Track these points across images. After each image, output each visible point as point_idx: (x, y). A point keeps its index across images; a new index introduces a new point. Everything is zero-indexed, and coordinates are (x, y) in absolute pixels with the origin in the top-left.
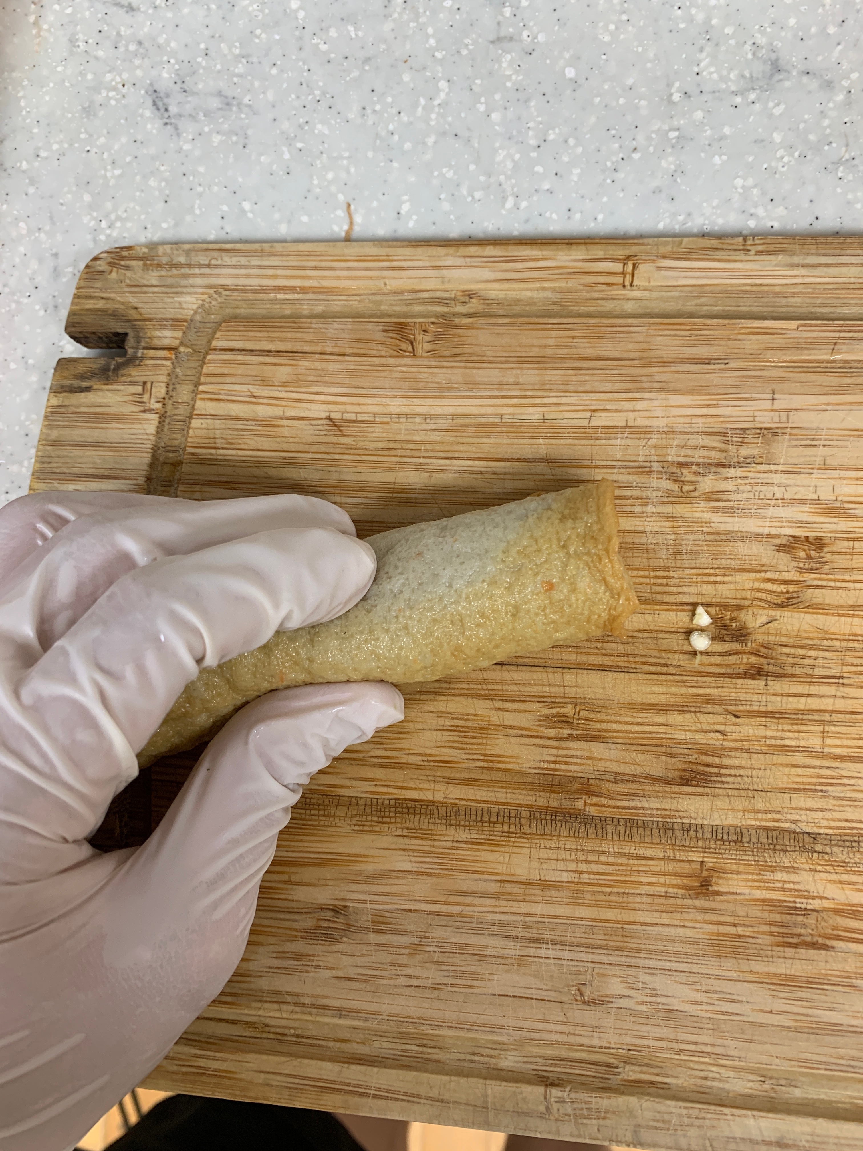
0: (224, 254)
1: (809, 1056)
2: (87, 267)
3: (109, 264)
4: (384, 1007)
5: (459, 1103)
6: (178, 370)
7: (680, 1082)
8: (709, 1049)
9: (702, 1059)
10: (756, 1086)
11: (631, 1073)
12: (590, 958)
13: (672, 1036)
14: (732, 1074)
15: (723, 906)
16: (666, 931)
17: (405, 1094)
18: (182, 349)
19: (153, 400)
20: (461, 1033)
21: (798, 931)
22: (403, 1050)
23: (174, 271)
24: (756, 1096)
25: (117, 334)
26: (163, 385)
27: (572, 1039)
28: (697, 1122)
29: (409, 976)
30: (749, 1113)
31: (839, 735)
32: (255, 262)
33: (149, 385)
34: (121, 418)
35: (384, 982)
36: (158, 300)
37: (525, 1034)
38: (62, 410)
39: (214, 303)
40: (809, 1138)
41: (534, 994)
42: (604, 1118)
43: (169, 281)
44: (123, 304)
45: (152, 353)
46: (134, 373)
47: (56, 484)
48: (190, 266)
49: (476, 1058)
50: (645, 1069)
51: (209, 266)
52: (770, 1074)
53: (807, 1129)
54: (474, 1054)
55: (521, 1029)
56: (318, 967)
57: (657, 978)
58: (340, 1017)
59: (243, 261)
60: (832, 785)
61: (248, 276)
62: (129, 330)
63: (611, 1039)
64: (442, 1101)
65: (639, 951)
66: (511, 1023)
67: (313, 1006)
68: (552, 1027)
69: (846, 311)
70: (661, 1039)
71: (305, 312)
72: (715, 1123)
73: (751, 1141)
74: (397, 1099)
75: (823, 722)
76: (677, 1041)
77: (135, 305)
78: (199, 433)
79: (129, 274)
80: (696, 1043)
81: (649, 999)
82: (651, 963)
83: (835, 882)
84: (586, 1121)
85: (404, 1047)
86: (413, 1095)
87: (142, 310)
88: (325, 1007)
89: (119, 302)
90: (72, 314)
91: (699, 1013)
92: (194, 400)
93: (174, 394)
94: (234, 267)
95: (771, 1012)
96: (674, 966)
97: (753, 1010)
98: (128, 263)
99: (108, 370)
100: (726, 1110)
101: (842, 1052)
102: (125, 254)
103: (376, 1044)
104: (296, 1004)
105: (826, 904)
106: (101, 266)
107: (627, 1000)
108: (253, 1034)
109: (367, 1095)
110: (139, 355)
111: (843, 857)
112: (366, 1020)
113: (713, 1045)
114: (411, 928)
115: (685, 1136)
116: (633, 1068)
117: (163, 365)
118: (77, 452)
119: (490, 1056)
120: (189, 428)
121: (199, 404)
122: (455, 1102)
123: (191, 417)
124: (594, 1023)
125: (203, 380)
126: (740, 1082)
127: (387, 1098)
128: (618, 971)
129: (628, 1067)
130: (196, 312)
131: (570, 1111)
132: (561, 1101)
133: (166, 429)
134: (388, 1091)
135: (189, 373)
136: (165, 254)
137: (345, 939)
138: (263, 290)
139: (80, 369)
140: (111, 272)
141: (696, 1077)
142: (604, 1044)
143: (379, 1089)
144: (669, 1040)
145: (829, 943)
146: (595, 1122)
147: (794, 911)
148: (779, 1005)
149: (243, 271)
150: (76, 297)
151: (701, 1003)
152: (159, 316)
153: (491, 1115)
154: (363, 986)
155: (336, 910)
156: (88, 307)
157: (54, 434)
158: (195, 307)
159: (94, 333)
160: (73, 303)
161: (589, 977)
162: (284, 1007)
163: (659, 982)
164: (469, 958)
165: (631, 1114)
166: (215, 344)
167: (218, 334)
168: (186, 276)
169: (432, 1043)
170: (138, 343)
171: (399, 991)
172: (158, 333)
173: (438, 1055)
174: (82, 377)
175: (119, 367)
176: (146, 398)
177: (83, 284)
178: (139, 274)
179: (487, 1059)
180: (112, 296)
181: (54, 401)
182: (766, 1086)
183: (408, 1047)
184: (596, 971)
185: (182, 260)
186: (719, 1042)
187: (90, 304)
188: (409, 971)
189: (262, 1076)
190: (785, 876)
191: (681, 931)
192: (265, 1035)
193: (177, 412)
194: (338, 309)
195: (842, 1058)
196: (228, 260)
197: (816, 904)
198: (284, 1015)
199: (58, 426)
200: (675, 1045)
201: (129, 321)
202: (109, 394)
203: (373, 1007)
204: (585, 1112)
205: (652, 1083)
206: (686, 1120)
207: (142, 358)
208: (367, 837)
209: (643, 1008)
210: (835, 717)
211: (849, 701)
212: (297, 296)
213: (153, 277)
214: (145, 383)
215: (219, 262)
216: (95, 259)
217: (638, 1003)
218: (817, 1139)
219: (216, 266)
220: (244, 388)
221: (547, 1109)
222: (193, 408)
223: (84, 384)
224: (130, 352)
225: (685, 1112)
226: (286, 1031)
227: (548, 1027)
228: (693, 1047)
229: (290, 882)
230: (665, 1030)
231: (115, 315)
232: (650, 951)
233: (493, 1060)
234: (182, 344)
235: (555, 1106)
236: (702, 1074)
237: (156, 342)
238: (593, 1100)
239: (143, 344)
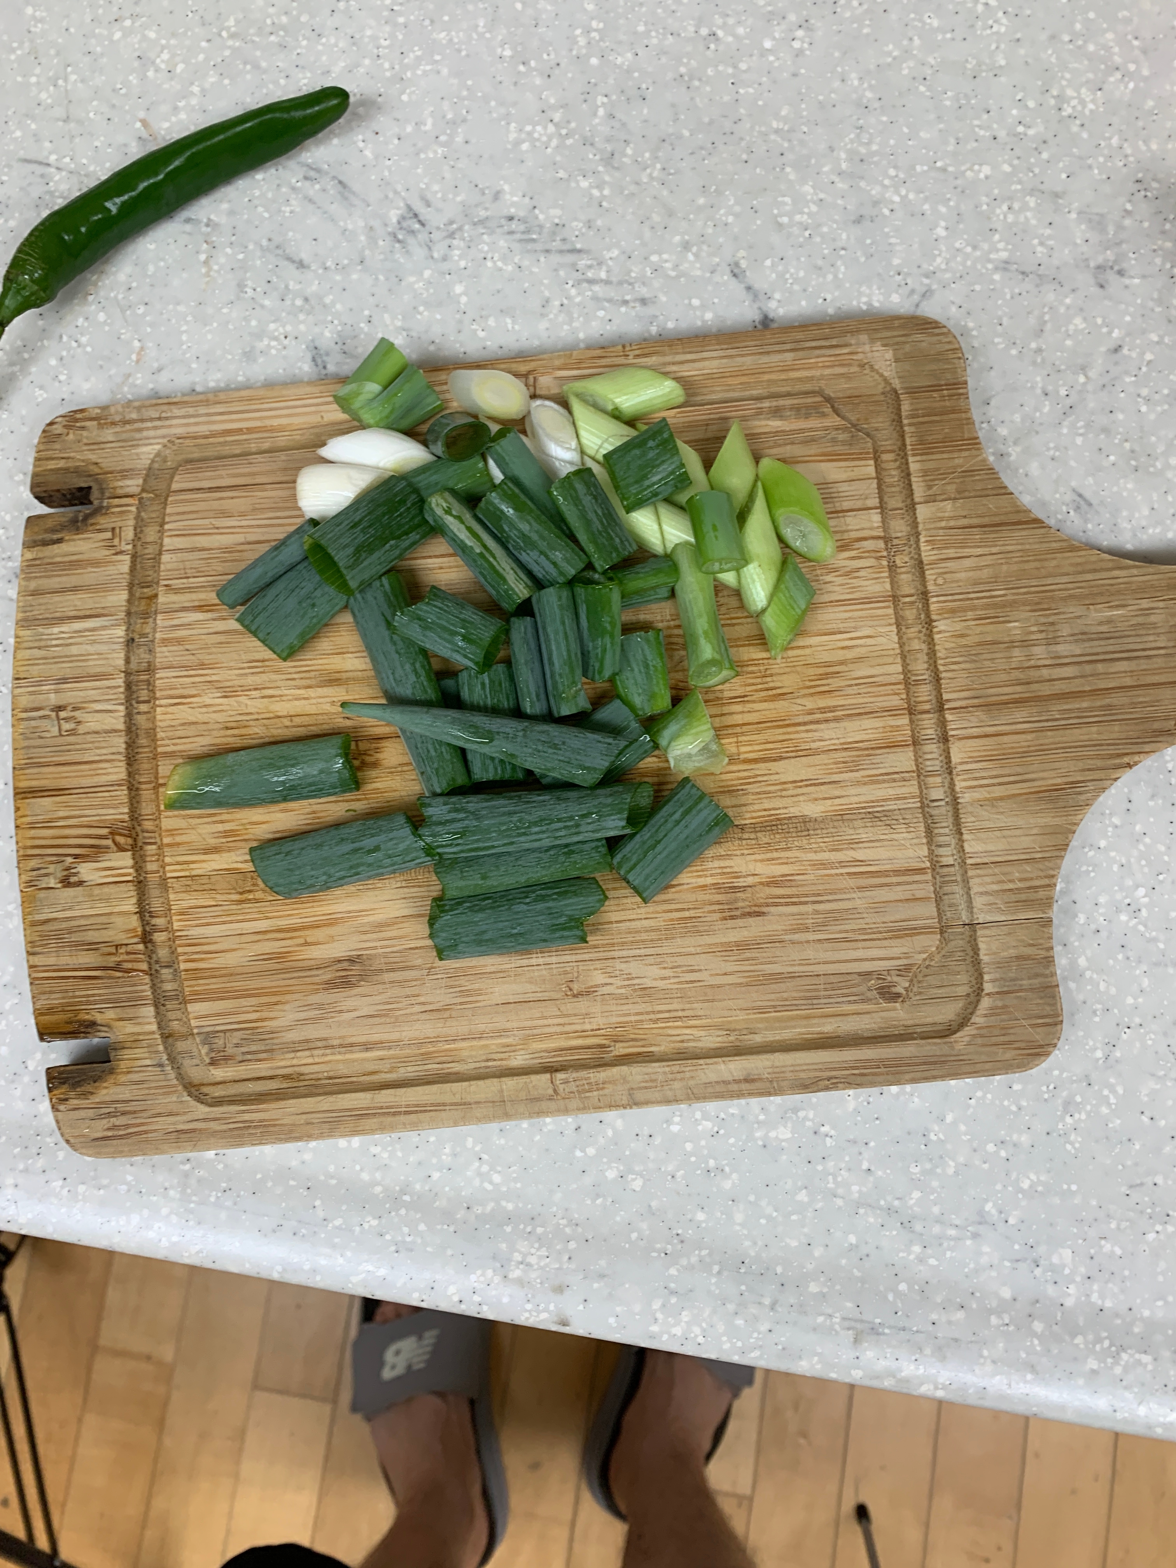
0: (172, 407)
1: (760, 1003)
2: (44, 431)
3: (65, 426)
4: (404, 1034)
5: (479, 1103)
6: (143, 514)
7: (662, 1048)
8: (680, 1014)
9: (676, 1024)
10: (725, 1039)
11: (620, 1049)
12: (574, 958)
13: (650, 1009)
14: (703, 1033)
15: (676, 896)
16: (633, 925)
17: (432, 1105)
18: (144, 495)
19: (123, 543)
20: (475, 1043)
21: (740, 904)
22: (426, 1070)
23: (128, 427)
24: (724, 1048)
25: (81, 489)
26: (131, 528)
27: (568, 1028)
28: (679, 1076)
29: (423, 1004)
30: (720, 1060)
31: (750, 743)
32: (202, 410)
33: (117, 530)
34: (95, 563)
35: (401, 1012)
36: (116, 454)
37: (527, 1032)
38: (38, 562)
39: (168, 451)
40: (770, 1070)
41: (531, 997)
42: (603, 1088)
43: (124, 436)
44: (83, 461)
45: (116, 501)
46: (102, 521)
47: (40, 629)
48: (142, 420)
49: (490, 1064)
50: (631, 1043)
51: (159, 419)
52: (733, 1026)
53: (768, 1064)
54: (488, 1060)
55: (524, 1029)
56: (341, 1012)
57: (632, 964)
58: (367, 1050)
59: (191, 411)
60: (749, 783)
61: (197, 424)
62: (91, 484)
63: (599, 1021)
64: (465, 1104)
65: (613, 945)
66: (515, 1025)
67: (341, 1046)
68: (550, 1021)
69: (714, 397)
70: (641, 1014)
71: (254, 450)
72: (692, 1074)
73: (724, 1082)
74: (425, 1111)
75: (736, 735)
76: (653, 1012)
77: (94, 460)
78: (169, 566)
79: (85, 433)
80: (669, 1011)
81: (626, 983)
82: (625, 953)
83: (762, 861)
84: (588, 1094)
85: (426, 1067)
86: (438, 1105)
87: (103, 465)
88: (352, 1045)
89: (79, 460)
90: (35, 475)
91: (670, 986)
92: (161, 538)
93: (141, 536)
94: (184, 417)
95: (725, 974)
96: (642, 952)
97: (711, 975)
98: (83, 424)
99: (77, 522)
100: (701, 1061)
101: (785, 995)
102: (79, 416)
103: (402, 1070)
104: (326, 1047)
105: (757, 879)
106: (58, 429)
107: (608, 987)
108: (290, 1085)
109: (400, 1113)
110: (105, 504)
111: (766, 840)
112: (390, 1048)
113: (683, 1010)
114: (419, 962)
115: (671, 1089)
116: (621, 1044)
117: (129, 511)
118: (57, 598)
119: (502, 1060)
120: (159, 563)
121: (166, 541)
122: (476, 1103)
123: (160, 554)
124: (584, 1011)
125: (167, 519)
126: (711, 1038)
127: (416, 1112)
128: (598, 965)
129: (618, 1045)
130: (153, 461)
131: (575, 1089)
132: (566, 1082)
133: (138, 566)
134: (417, 1106)
135: (154, 515)
136: (117, 412)
137: (362, 983)
138: (213, 435)
139: (50, 523)
140: (68, 434)
141: (674, 1042)
142: (595, 1027)
143: (408, 1106)
144: (648, 1013)
145: (765, 909)
146: (595, 1093)
147: (734, 889)
148: (731, 967)
149: (192, 420)
150: (37, 459)
151: (669, 978)
152: (119, 468)
153: (508, 1104)
154: (383, 1020)
155: (351, 960)
156: (49, 467)
157: (33, 585)
158: (151, 456)
159: (58, 491)
160: (35, 466)
161: (576, 975)
162: (316, 1052)
163: (633, 968)
164: (471, 977)
165: (625, 1080)
166: (175, 486)
167: (177, 478)
168: (140, 430)
169: (450, 1059)
170: (103, 493)
171: (416, 1017)
172: (120, 484)
173: (456, 1067)
174: (53, 531)
175: (86, 517)
176: (116, 542)
177: (42, 447)
178: (95, 433)
179: (499, 1063)
180: (72, 455)
181: (29, 555)
182: (731, 1038)
183: (430, 1066)
184: (581, 968)
185: (134, 416)
186: (687, 1006)
187: (52, 465)
188: (422, 999)
189: (304, 1116)
190: (722, 863)
191: (646, 923)
192: (301, 1084)
193: (147, 551)
194: (283, 444)
195: (786, 1000)
196: (177, 412)
197: (750, 880)
198: (317, 1060)
199: (36, 577)
200: (652, 1016)
201: (90, 476)
202: (81, 542)
203: (394, 1036)
204: (586, 1087)
205: (640, 1053)
206: (670, 1076)
207: (108, 508)
208: (370, 893)
209: (623, 991)
210: (745, 728)
211: (754, 714)
212: (245, 437)
213: (108, 434)
214: (113, 529)
215: (169, 415)
216: (51, 424)
217: (618, 988)
218: (777, 1070)
219: (167, 418)
220: (206, 522)
221: (555, 1091)
222: (161, 545)
223: (56, 537)
224: (96, 503)
225: (667, 1069)
226: (320, 1076)
227: (546, 1022)
228: (667, 1015)
229: (307, 944)
230: (644, 1005)
231: (77, 471)
232: (623, 944)
233: (504, 1063)
234: (143, 490)
235: (561, 1087)
236: (678, 1038)
237: (120, 492)
238: (591, 1075)
239: (107, 494)
